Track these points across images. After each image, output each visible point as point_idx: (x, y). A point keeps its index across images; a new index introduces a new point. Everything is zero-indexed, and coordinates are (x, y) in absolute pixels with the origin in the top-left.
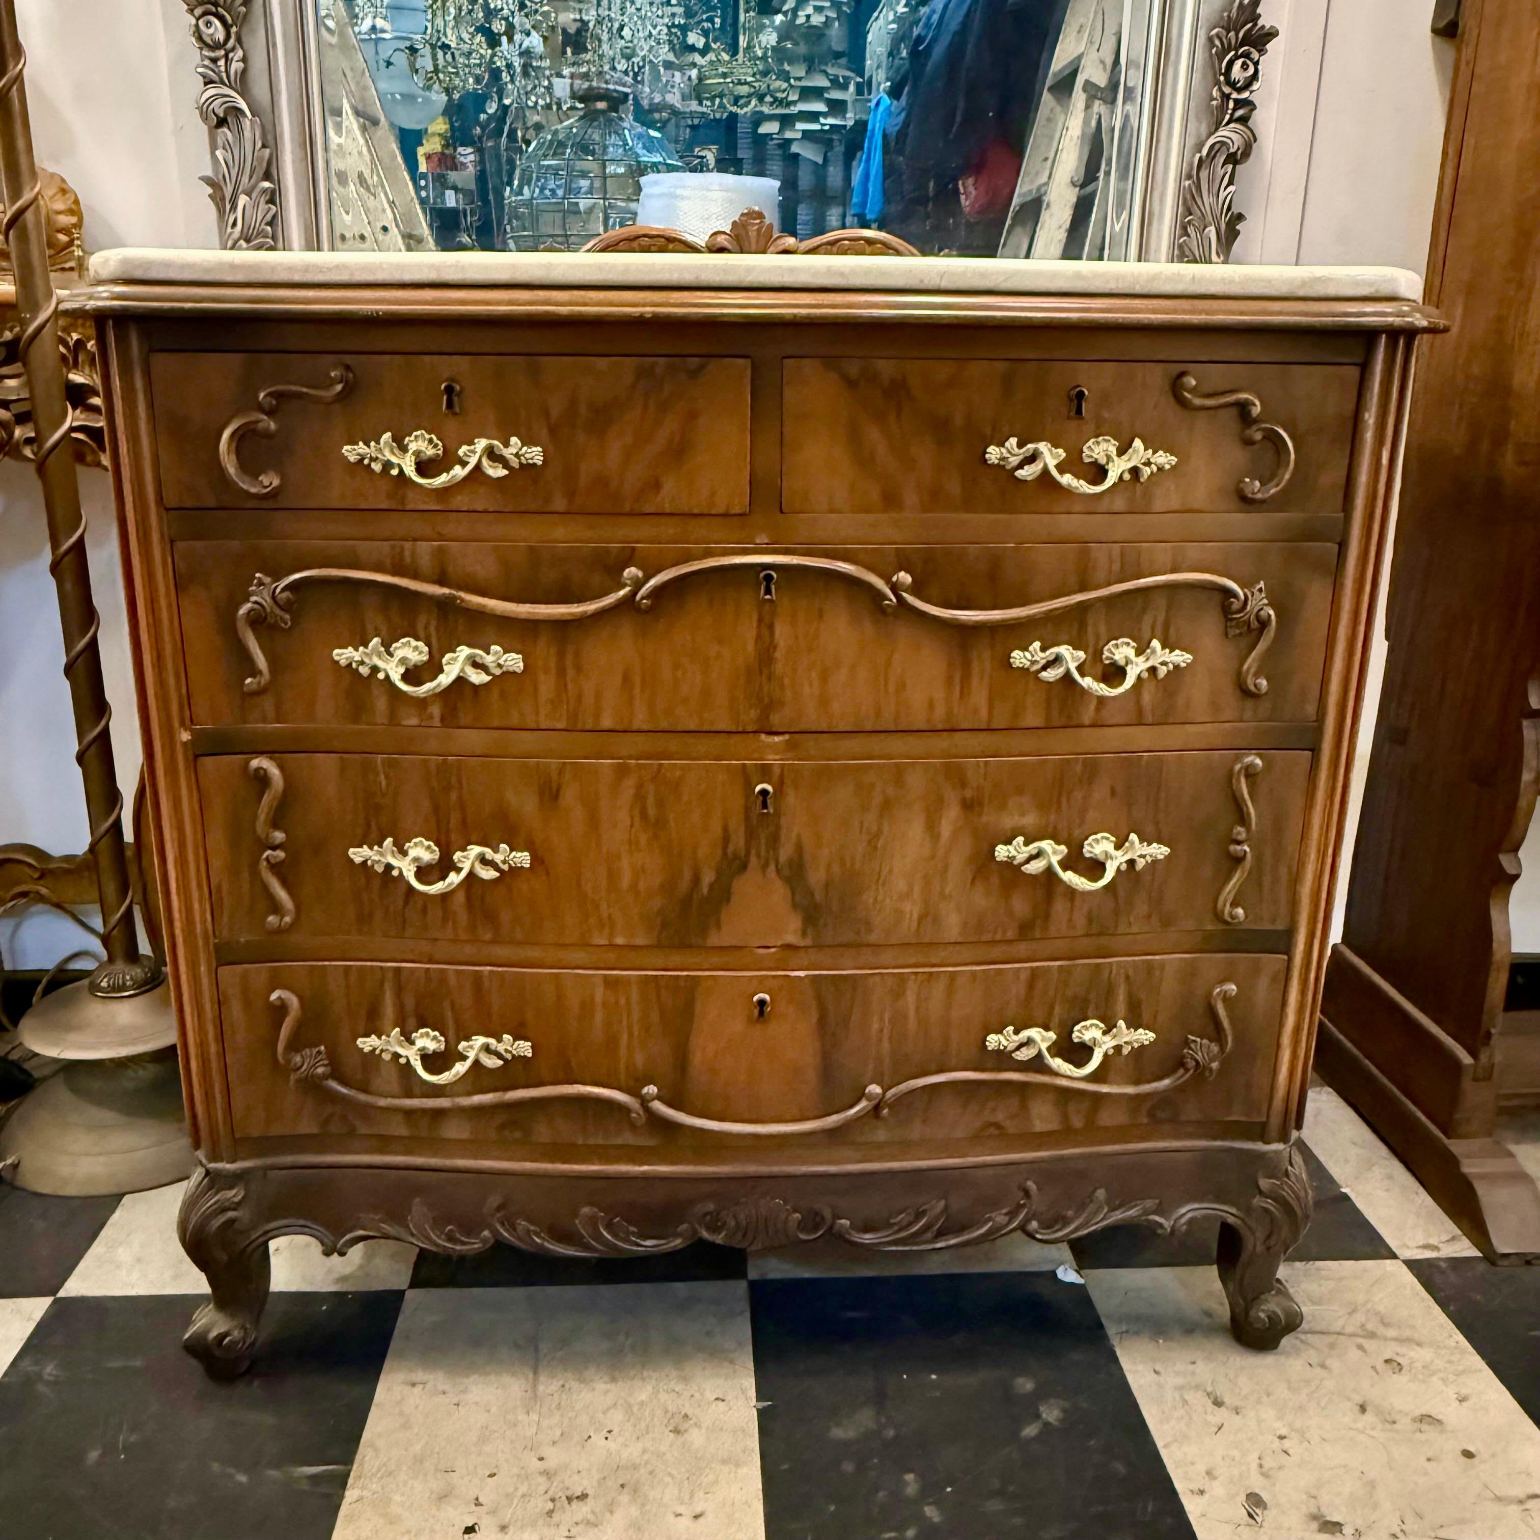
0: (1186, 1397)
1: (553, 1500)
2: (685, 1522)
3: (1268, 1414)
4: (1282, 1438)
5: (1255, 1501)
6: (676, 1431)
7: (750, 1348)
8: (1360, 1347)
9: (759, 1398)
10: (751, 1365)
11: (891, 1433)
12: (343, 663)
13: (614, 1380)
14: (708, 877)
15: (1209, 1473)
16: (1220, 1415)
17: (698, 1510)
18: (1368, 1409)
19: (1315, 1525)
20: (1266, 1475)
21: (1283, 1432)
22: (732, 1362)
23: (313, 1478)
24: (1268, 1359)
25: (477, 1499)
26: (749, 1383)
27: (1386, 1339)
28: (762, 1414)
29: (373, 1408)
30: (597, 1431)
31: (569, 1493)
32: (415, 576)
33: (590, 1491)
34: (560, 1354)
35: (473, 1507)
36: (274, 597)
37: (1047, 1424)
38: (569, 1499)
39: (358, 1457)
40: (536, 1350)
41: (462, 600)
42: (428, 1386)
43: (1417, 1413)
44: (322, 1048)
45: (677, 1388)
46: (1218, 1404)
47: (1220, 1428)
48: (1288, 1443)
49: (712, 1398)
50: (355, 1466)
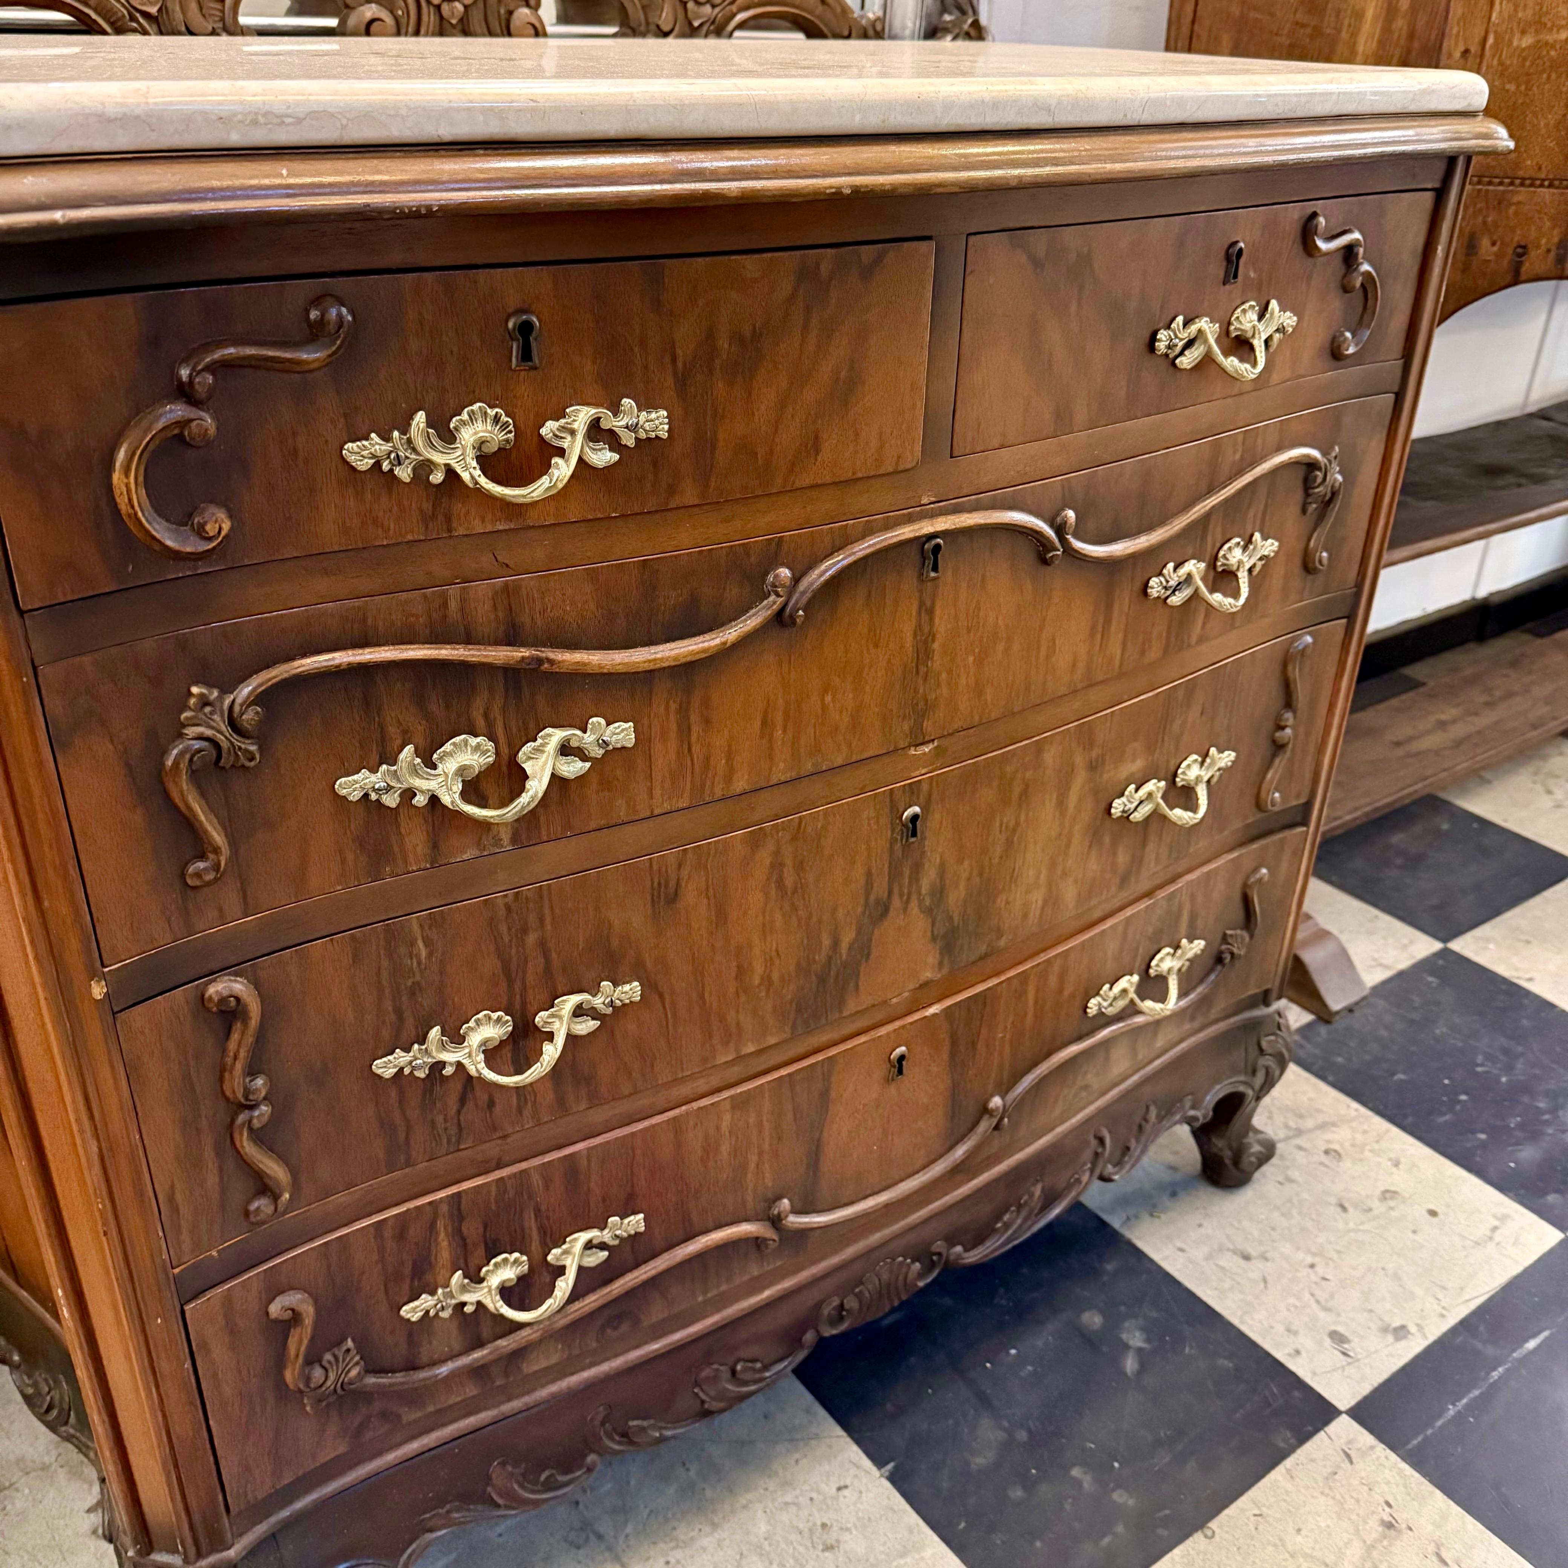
0: (1221, 1263)
3: (1286, 1248)
4: (1312, 1266)
5: (1338, 1338)
6: (828, 1548)
7: (822, 1412)
8: (1300, 1148)
9: (879, 1463)
10: (839, 1431)
11: (1022, 1435)
12: (355, 796)
13: (715, 1526)
14: (847, 937)
15: (1288, 1331)
16: (1256, 1268)
18: (1347, 1205)
19: (1390, 1338)
20: (1327, 1309)
21: (1309, 1260)
22: (817, 1436)
24: (1246, 1194)
26: (854, 1452)
27: (1310, 1131)
28: (896, 1480)
32: (468, 640)
34: (629, 1529)
36: (233, 723)
37: (1140, 1350)
40: (600, 1537)
41: (551, 662)
43: (1378, 1193)
44: (350, 1343)
45: (789, 1498)
46: (1247, 1258)
47: (1265, 1281)
48: (1320, 1269)
49: (833, 1491)
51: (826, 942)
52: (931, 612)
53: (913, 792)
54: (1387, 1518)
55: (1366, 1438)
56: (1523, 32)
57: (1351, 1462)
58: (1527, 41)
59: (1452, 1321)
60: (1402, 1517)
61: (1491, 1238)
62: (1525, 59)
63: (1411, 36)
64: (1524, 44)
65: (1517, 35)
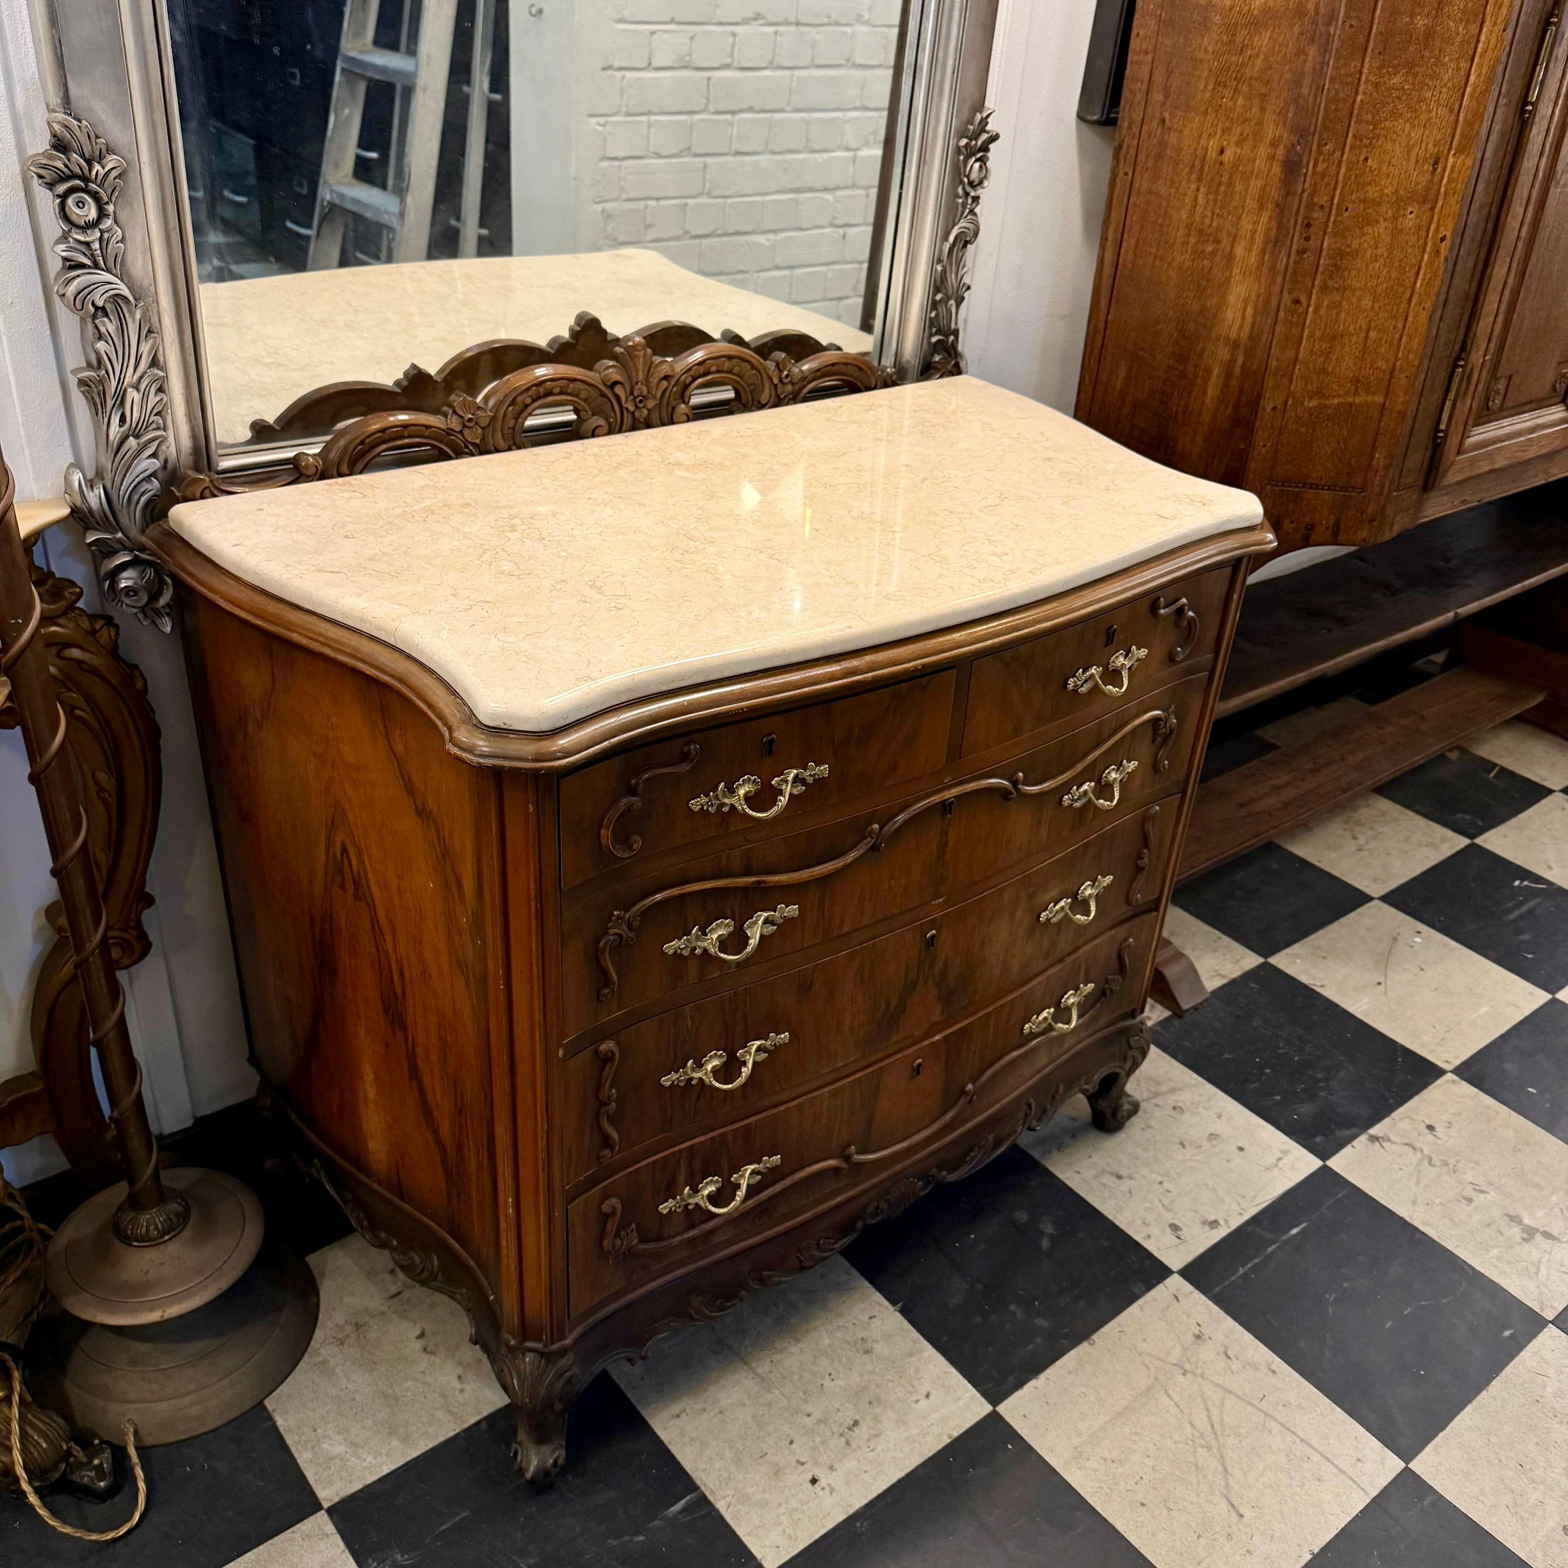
0: (1104, 1181)
1: (841, 1435)
2: (924, 1403)
3: (1145, 1171)
4: (1161, 1183)
5: (1175, 1228)
6: (867, 1352)
7: (856, 1274)
8: (1157, 1105)
9: (893, 1302)
10: (868, 1284)
11: (979, 1286)
12: (672, 952)
13: (798, 1341)
14: (894, 1002)
15: (1144, 1223)
16: (1125, 1184)
17: (925, 1393)
18: (1186, 1144)
19: (1207, 1228)
20: (1169, 1210)
21: (1159, 1179)
22: (855, 1288)
23: (683, 1510)
24: (1121, 1136)
25: (798, 1461)
26: (878, 1297)
27: (1166, 1093)
28: (904, 1312)
29: (670, 1447)
30: (822, 1378)
31: (846, 1425)
32: (728, 875)
33: (857, 1418)
34: (747, 1343)
35: (802, 1468)
36: (629, 926)
37: (1052, 1235)
38: (849, 1429)
39: (698, 1482)
40: (730, 1348)
41: (765, 882)
42: (688, 1410)
43: (1206, 1135)
44: (634, 1226)
45: (840, 1324)
46: (1119, 1177)
47: (1130, 1192)
48: (1166, 1185)
49: (866, 1319)
50: (703, 1488)
51: (883, 1005)
52: (947, 833)
53: (933, 924)
54: (1197, 1332)
55: (1187, 1287)
56: (1311, 398)
57: (1178, 1300)
58: (1313, 403)
59: (1247, 1216)
60: (1206, 1332)
61: (1276, 1165)
62: (1311, 414)
63: (1241, 392)
64: (1311, 405)
65: (1307, 399)
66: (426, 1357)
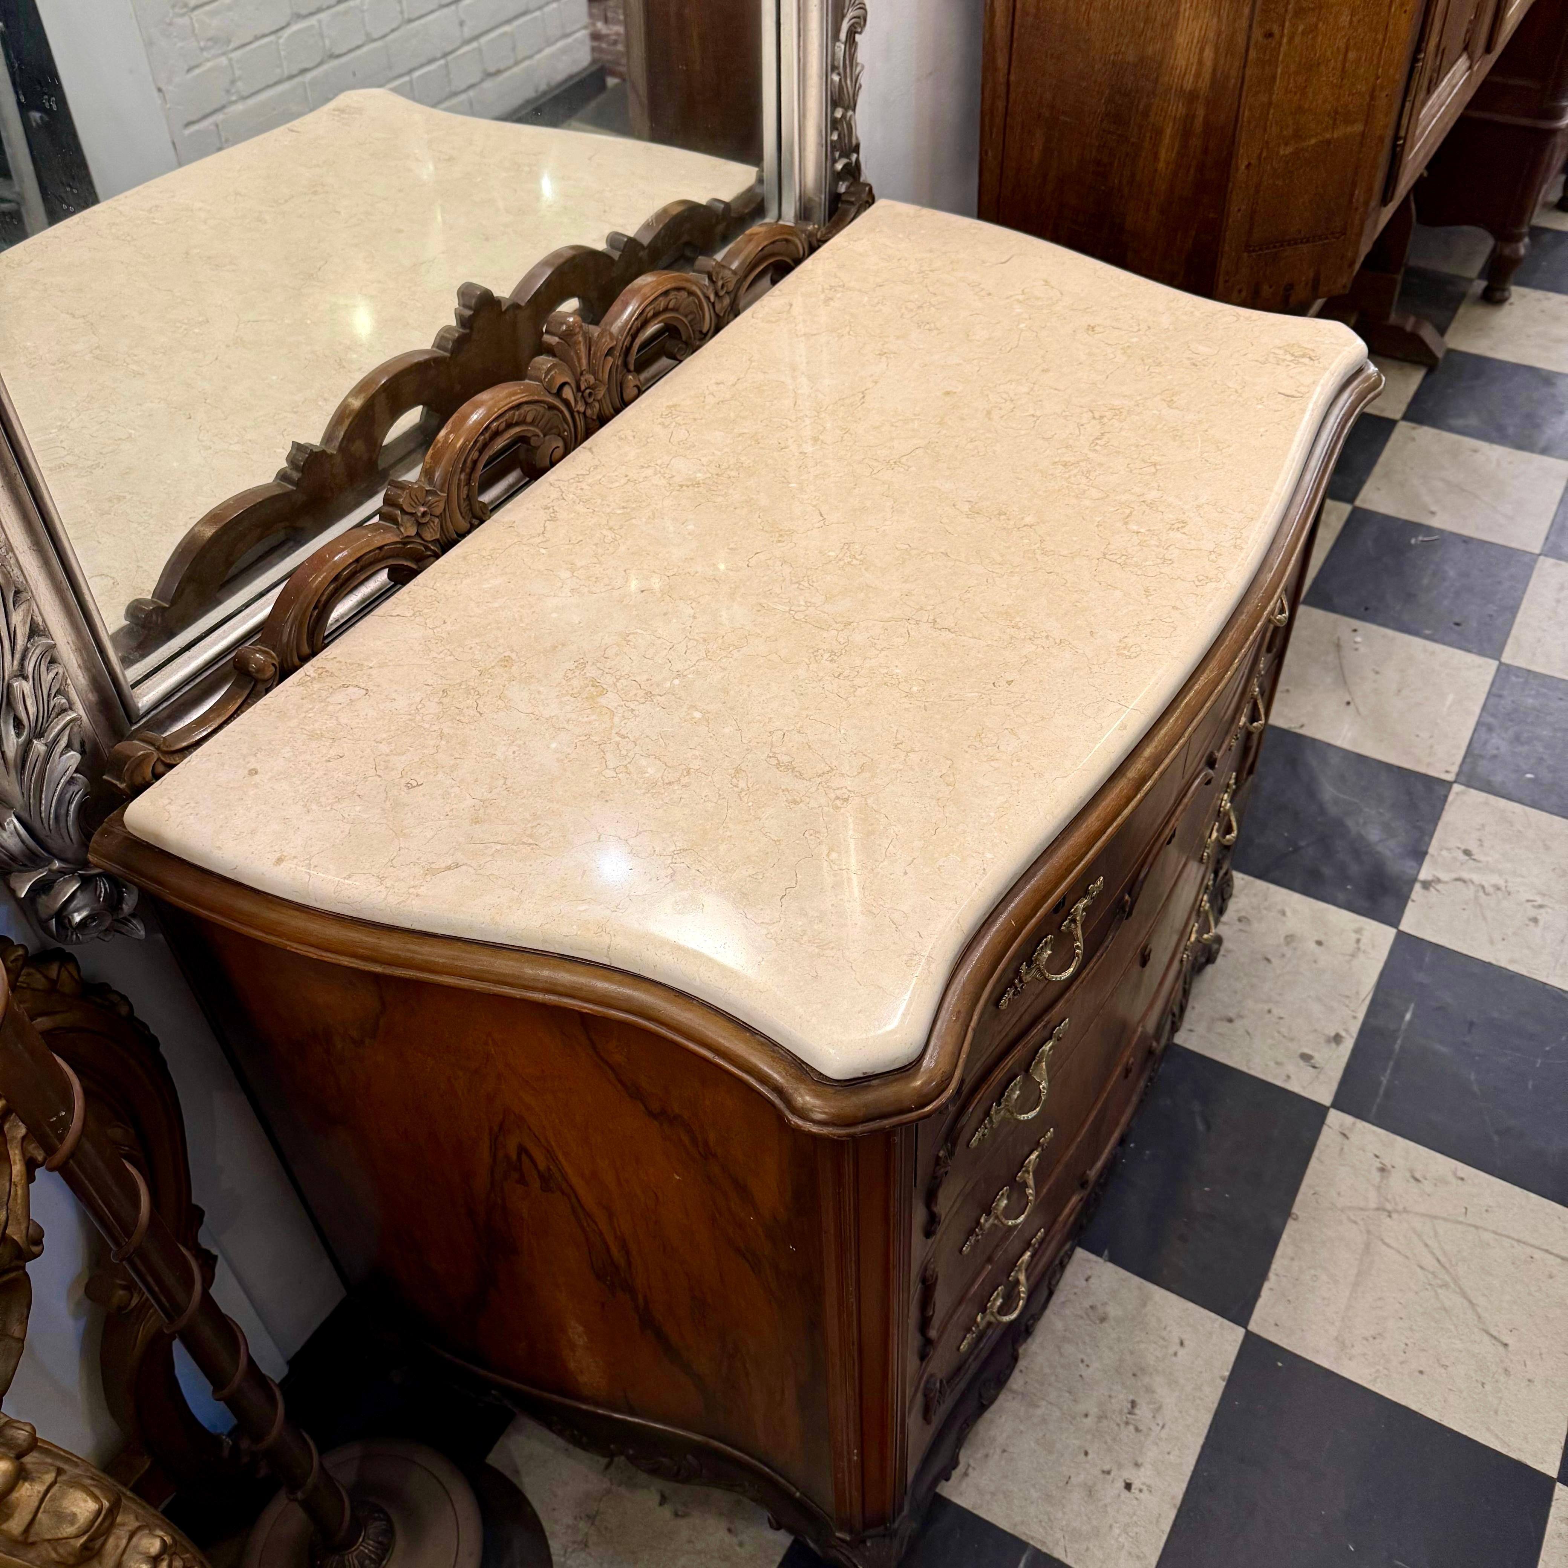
0: (1219, 1031)
1: (1127, 1423)
2: (1181, 1352)
3: (1249, 1004)
4: (1269, 1011)
5: (1305, 1057)
6: (1103, 1319)
9: (1099, 1254)
15: (1277, 1063)
16: (1240, 1026)
17: (1178, 1341)
18: (1269, 957)
19: (1334, 1045)
20: (1291, 1040)
21: (1266, 1007)
25: (1103, 1472)
28: (1113, 1260)
29: (976, 1512)
30: (1077, 1368)
31: (1126, 1411)
33: (1131, 1397)
35: (1110, 1477)
38: (1130, 1413)
39: (1024, 1538)
42: (971, 1462)
43: (1282, 940)
45: (1063, 1299)
46: (1230, 1021)
47: (1248, 1033)
48: (1275, 1011)
49: (1084, 1283)
50: (1031, 1542)
54: (1380, 1165)
55: (1349, 1119)
56: (1286, 144)
57: (1347, 1138)
58: (1289, 150)
59: (1359, 1017)
60: (1387, 1162)
61: (1359, 949)
62: (1288, 163)
64: (1287, 152)
65: (1282, 146)
66: (682, 1522)
